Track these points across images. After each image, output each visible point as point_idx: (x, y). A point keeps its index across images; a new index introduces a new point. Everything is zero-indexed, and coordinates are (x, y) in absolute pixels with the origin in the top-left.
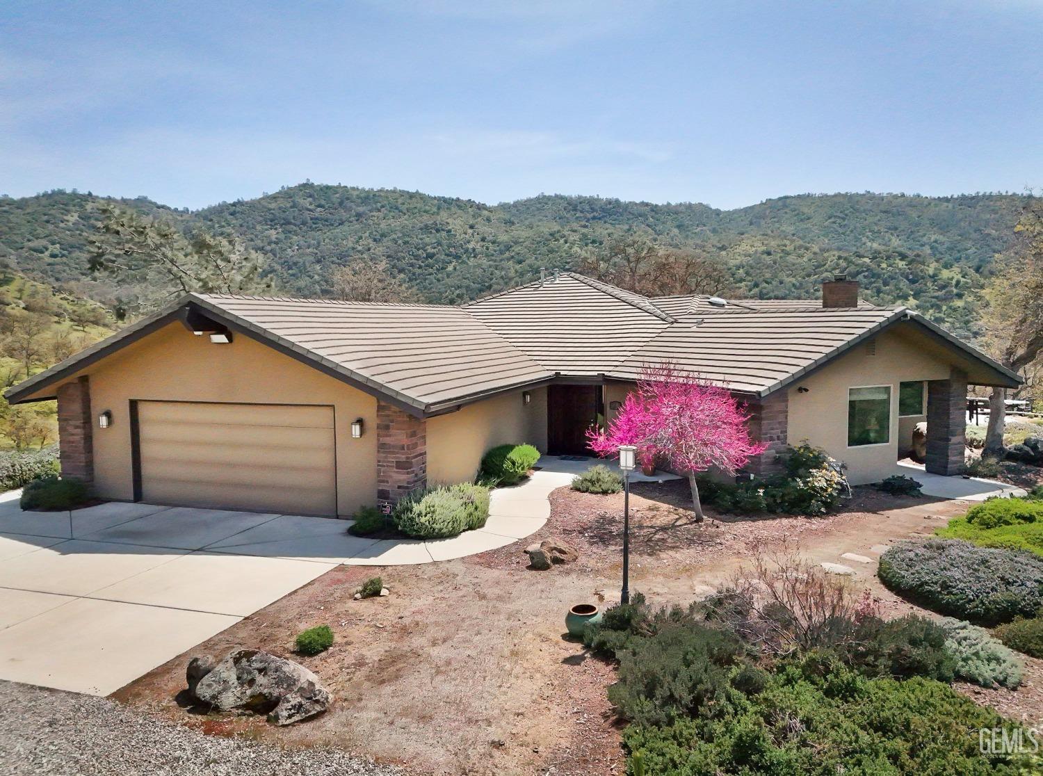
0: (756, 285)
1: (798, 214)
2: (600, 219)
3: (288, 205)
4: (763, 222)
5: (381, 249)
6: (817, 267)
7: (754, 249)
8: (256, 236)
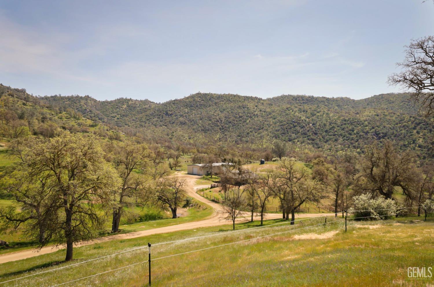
1: (388, 101)
2: (306, 103)
3: (192, 100)
4: (373, 104)
7: (371, 114)
8: (181, 111)
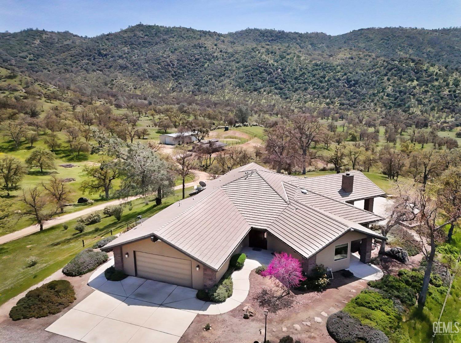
0: (345, 74)
1: (367, 38)
2: (275, 40)
3: (132, 35)
4: (350, 42)
5: (174, 56)
6: (374, 66)
7: (345, 56)
8: (119, 50)
